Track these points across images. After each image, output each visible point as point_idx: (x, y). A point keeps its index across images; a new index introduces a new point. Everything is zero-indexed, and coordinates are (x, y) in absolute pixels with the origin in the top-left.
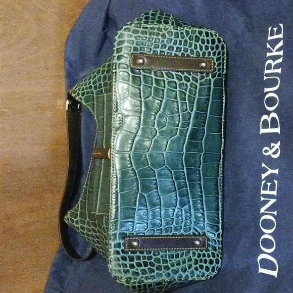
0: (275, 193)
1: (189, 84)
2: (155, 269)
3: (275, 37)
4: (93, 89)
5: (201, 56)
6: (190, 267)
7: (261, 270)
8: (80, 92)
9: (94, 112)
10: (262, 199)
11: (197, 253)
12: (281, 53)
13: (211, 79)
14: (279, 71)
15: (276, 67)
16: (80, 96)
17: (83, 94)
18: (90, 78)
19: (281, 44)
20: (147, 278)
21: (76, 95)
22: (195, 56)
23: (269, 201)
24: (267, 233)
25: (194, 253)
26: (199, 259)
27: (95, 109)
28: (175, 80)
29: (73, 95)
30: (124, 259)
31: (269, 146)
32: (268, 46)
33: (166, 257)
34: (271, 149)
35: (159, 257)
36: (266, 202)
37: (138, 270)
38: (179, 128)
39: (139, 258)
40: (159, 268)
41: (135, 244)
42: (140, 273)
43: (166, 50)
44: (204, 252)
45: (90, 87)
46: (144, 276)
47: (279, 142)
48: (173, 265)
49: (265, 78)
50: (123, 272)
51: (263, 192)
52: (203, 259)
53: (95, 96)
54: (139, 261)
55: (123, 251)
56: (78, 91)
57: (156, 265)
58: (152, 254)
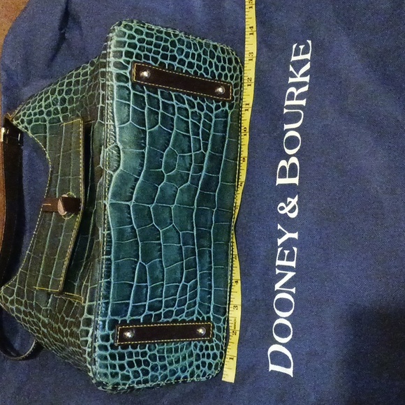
0: (293, 264)
1: (202, 113)
2: (150, 370)
3: (301, 57)
4: (45, 116)
5: (217, 78)
6: (191, 365)
7: (272, 367)
8: (26, 119)
9: (45, 147)
10: (278, 271)
11: (199, 345)
12: (307, 79)
13: (229, 111)
14: (303, 102)
15: (300, 97)
16: (26, 124)
17: (30, 122)
18: (41, 100)
19: (307, 67)
20: (139, 383)
21: (18, 123)
22: (209, 76)
23: (285, 275)
24: (283, 318)
25: (196, 346)
26: (201, 354)
27: (48, 143)
28: (187, 106)
29: (15, 122)
30: (113, 357)
31: (285, 202)
32: (291, 69)
33: (163, 353)
34: (287, 205)
35: (155, 352)
36: (282, 276)
37: (129, 372)
38: (191, 173)
39: (130, 355)
40: (154, 368)
41: (128, 335)
42: (132, 376)
43: (176, 64)
44: (207, 343)
45: (41, 113)
46: (136, 380)
47: (297, 196)
48: (171, 364)
49: (285, 111)
50: (110, 376)
51: (278, 263)
52: (206, 353)
53: (48, 126)
54: (130, 359)
55: (112, 346)
56: (22, 117)
57: (151, 363)
58: (147, 349)
